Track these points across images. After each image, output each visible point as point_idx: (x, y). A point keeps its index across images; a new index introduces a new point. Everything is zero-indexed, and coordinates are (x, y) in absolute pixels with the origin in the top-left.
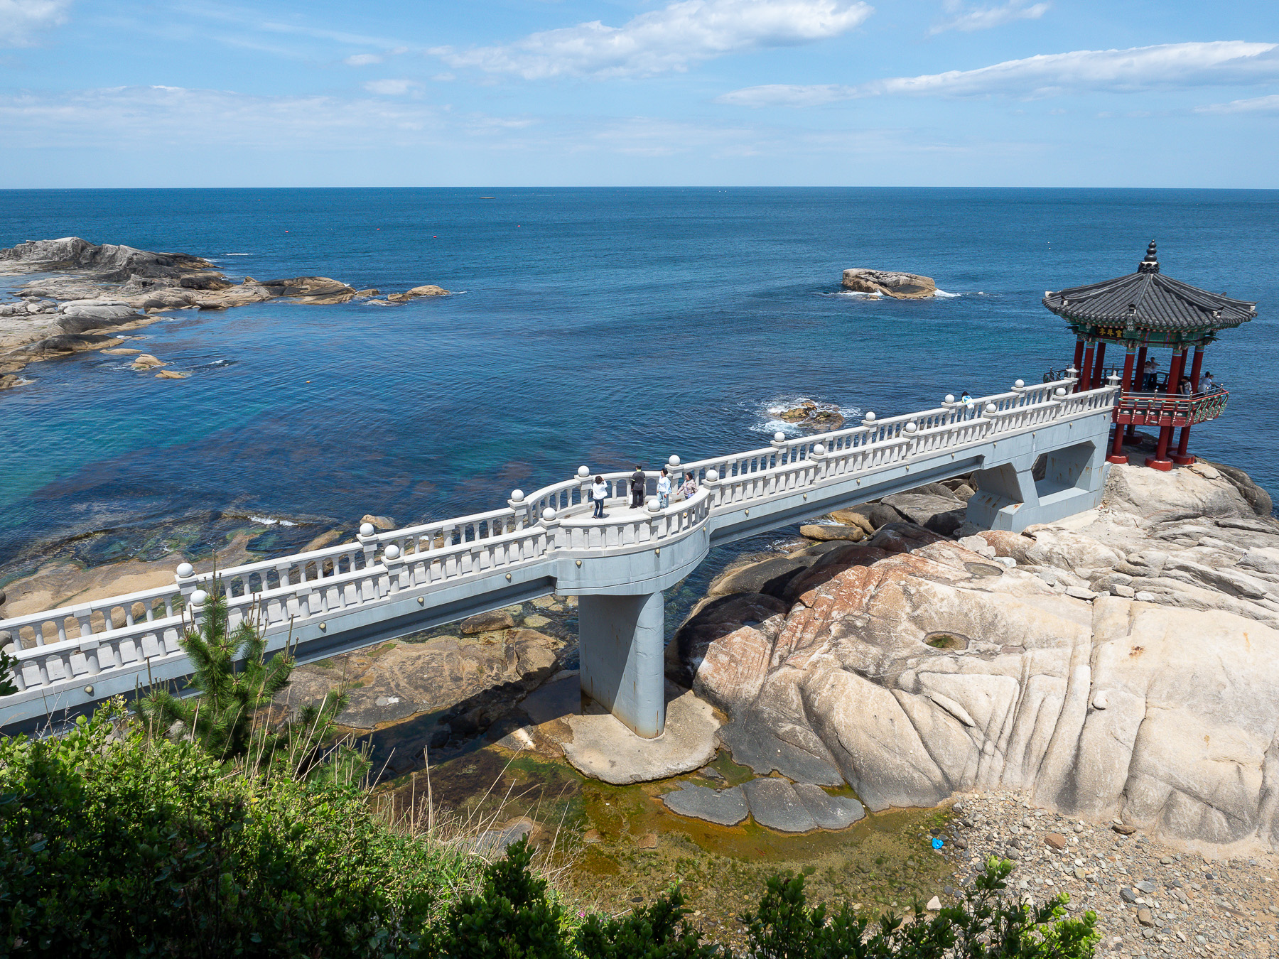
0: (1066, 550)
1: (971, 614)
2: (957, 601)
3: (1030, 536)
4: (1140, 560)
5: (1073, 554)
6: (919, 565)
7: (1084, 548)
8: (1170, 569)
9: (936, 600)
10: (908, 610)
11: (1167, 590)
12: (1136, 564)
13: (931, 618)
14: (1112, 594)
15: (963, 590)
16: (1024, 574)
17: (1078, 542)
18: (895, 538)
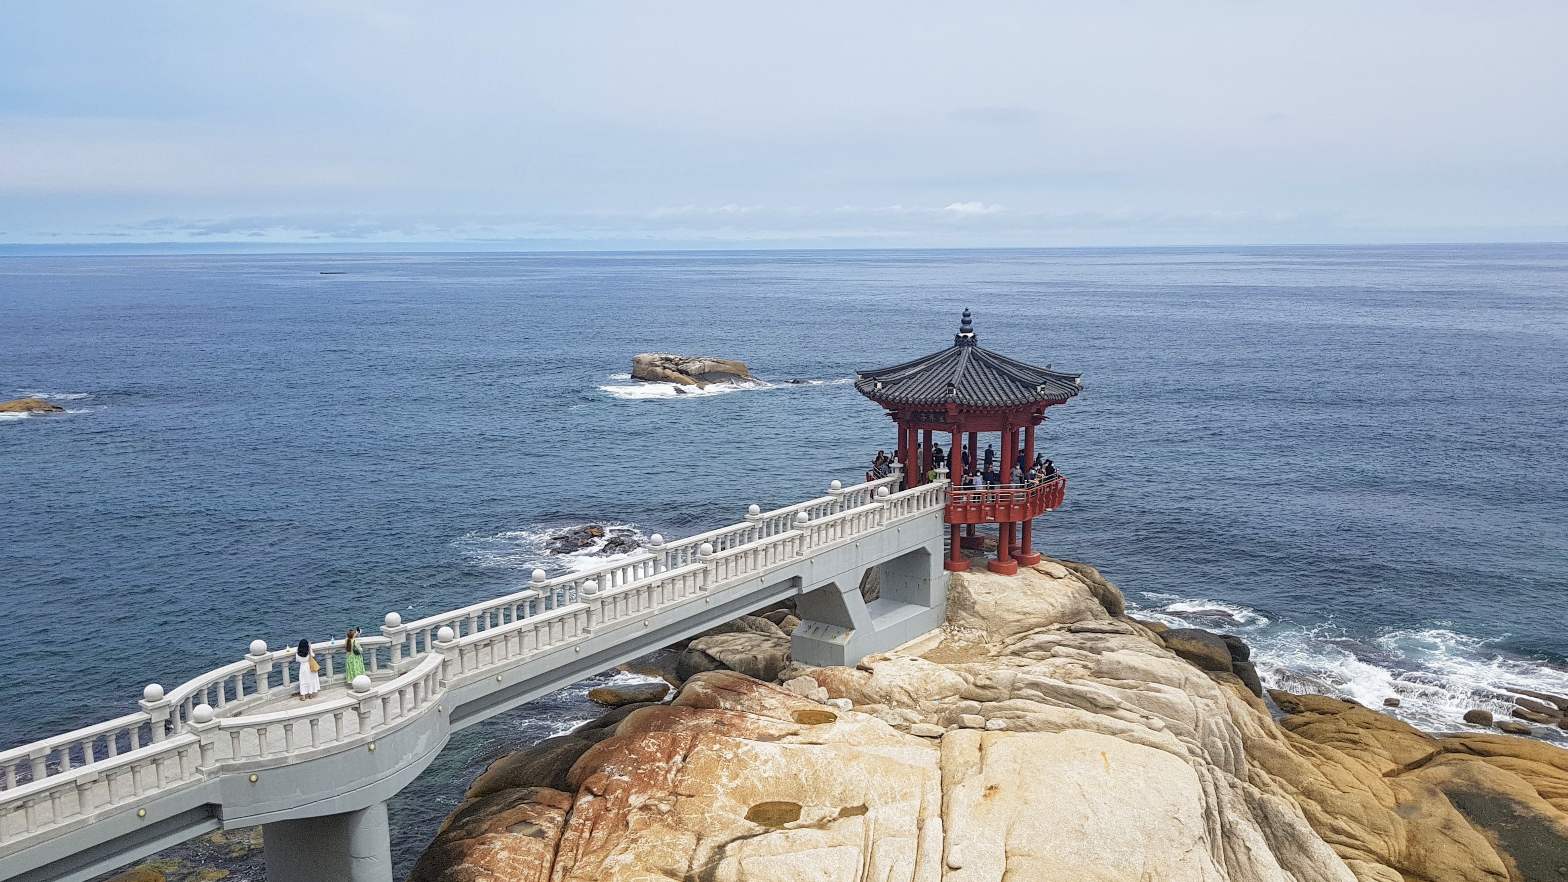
0: (907, 681)
1: (802, 776)
2: (783, 761)
3: (866, 669)
4: (988, 682)
5: (916, 685)
6: (736, 721)
7: (927, 675)
8: (1019, 689)
9: (757, 764)
10: (724, 780)
11: (1019, 713)
12: (983, 687)
13: (754, 786)
14: (961, 728)
15: (791, 746)
16: (862, 716)
17: (922, 670)
18: (705, 691)
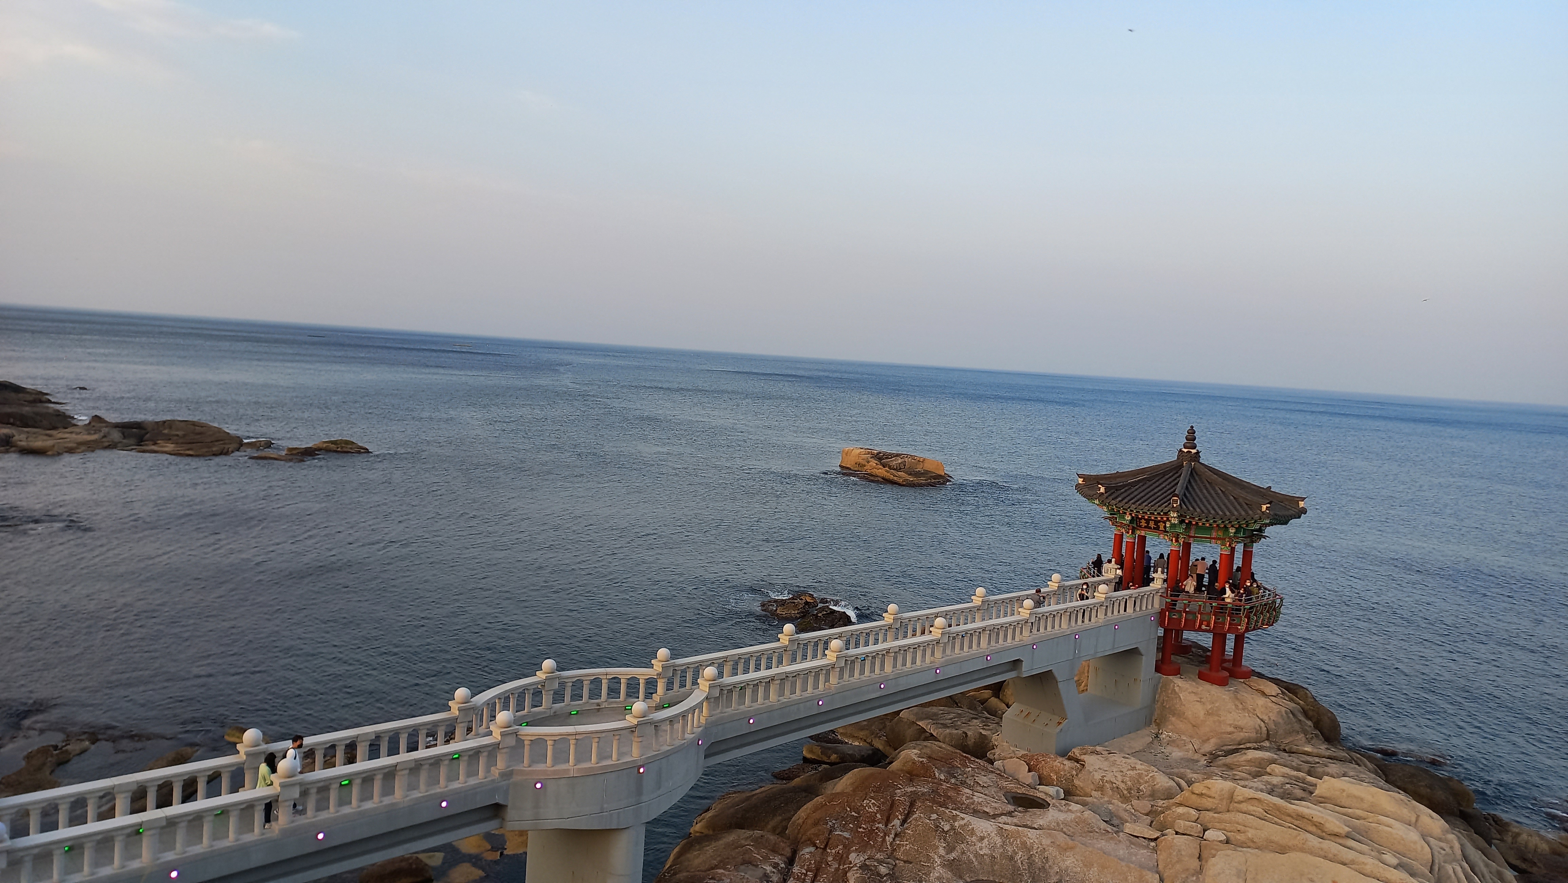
0: (1120, 778)
1: (1017, 858)
2: (999, 841)
3: (1077, 761)
4: (1206, 791)
6: (952, 794)
7: (1140, 775)
8: (1238, 803)
9: (974, 840)
10: (942, 852)
11: (1239, 827)
12: (1200, 795)
13: (970, 863)
14: (1177, 834)
15: (1006, 827)
16: (1074, 808)
17: (1134, 769)
18: (921, 760)
